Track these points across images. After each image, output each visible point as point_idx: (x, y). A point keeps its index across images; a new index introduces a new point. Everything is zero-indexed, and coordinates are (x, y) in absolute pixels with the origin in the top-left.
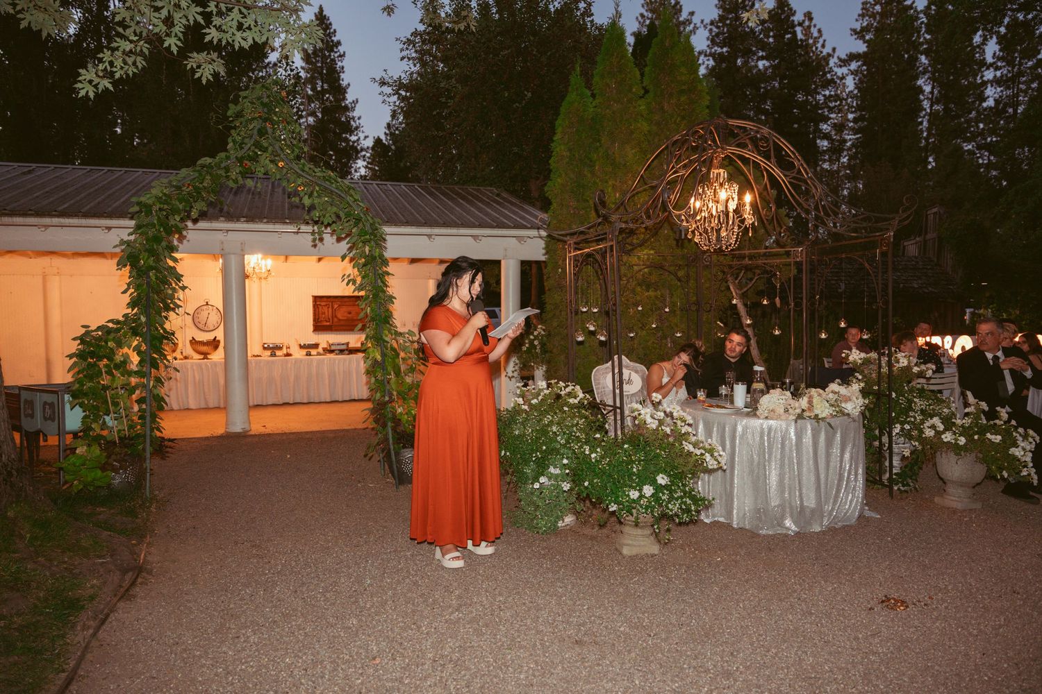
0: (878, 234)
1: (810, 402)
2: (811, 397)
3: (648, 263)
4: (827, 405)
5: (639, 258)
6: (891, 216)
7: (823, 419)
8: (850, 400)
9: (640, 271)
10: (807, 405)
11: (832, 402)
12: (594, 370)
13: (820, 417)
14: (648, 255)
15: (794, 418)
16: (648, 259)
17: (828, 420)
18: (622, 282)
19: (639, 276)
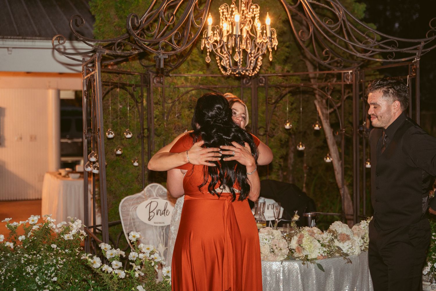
0: (403, 60)
1: (300, 243)
2: (301, 237)
3: (196, 85)
4: (319, 245)
5: (186, 79)
6: (416, 41)
7: (312, 261)
8: (349, 239)
9: (187, 92)
10: (297, 245)
11: (326, 242)
12: (123, 201)
13: (309, 258)
14: (197, 76)
15: (282, 259)
16: (196, 81)
17: (318, 262)
18: (166, 105)
19: (186, 98)
